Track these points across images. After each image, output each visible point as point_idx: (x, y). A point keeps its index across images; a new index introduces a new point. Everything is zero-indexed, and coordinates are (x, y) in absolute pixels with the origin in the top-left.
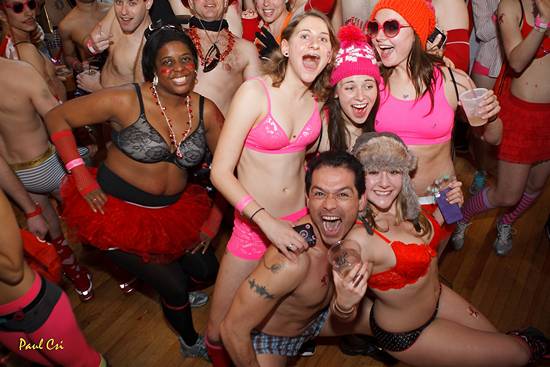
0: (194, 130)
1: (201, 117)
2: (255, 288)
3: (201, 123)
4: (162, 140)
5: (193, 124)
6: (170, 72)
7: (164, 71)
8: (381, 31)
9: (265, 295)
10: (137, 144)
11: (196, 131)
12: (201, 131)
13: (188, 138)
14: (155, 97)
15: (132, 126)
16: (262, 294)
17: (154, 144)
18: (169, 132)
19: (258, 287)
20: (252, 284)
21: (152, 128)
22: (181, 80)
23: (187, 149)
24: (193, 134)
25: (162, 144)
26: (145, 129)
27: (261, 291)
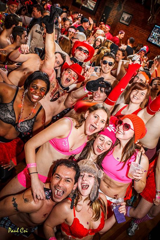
0: (30, 118)
1: (37, 115)
2: (14, 202)
3: (35, 117)
4: (15, 116)
5: (32, 116)
6: (33, 92)
7: (32, 90)
8: (122, 126)
9: (15, 208)
10: (3, 113)
11: (31, 119)
12: (33, 120)
13: (26, 121)
14: (23, 97)
15: (6, 104)
16: (15, 206)
17: (10, 116)
18: (20, 114)
19: (15, 202)
20: (14, 200)
21: (13, 109)
22: (36, 97)
23: (23, 125)
24: (29, 120)
25: (13, 118)
26: (10, 108)
27: (15, 205)
